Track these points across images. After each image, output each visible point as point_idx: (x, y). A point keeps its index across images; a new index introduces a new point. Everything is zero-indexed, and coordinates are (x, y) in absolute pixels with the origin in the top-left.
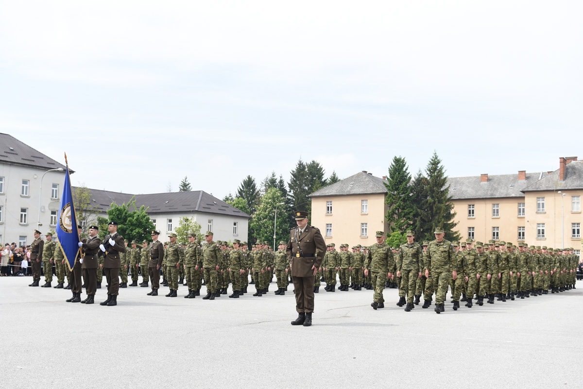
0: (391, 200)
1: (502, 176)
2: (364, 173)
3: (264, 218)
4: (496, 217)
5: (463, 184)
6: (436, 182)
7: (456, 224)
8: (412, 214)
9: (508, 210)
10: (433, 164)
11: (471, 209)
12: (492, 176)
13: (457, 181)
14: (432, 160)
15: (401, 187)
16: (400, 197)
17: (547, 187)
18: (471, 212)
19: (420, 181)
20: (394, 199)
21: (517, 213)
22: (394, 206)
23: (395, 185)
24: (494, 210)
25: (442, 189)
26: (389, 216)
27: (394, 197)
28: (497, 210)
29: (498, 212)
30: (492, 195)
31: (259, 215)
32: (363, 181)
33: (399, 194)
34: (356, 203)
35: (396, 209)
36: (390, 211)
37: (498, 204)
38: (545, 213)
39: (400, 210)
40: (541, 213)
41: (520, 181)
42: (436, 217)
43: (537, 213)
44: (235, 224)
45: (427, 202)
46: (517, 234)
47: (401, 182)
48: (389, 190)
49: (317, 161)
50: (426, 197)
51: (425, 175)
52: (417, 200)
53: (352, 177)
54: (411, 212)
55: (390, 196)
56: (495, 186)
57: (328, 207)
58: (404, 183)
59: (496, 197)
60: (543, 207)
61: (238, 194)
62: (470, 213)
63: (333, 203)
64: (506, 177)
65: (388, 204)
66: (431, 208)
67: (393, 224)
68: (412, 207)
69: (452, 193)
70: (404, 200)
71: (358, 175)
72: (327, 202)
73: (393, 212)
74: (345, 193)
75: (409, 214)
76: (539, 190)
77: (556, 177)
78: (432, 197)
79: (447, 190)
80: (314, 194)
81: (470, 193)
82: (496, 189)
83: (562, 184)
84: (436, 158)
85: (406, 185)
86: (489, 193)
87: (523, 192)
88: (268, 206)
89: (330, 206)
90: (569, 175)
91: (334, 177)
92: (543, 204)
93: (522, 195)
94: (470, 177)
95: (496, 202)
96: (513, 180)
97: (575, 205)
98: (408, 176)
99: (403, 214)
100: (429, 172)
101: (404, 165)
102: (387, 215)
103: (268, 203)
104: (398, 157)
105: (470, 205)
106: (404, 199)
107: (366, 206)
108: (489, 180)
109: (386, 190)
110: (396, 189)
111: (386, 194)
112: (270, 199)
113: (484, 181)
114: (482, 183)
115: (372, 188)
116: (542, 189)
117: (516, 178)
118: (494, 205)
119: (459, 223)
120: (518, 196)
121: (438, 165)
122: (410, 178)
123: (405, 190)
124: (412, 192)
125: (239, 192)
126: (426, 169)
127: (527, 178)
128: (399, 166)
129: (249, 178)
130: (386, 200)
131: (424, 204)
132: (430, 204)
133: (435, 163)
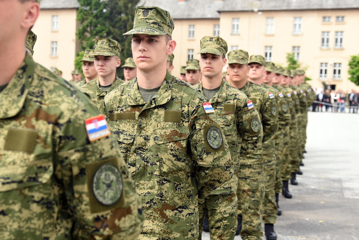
0: (82, 16)
4: (191, 38)
16: (92, 13)
17: (242, 8)
20: (85, 15)
22: (86, 23)
24: (190, 31)
26: (80, 33)
27: (85, 12)
28: (194, 31)
29: (193, 34)
30: (189, 15)
33: (91, 9)
34: (46, 19)
35: (87, 26)
36: (81, 28)
37: (194, 26)
38: (239, 35)
39: (92, 28)
40: (235, 35)
41: (216, 2)
43: (232, 34)
48: (82, 5)
50: (120, 13)
52: (110, 17)
54: (103, 30)
56: (193, 6)
60: (238, 28)
65: (81, 20)
67: (85, 43)
68: (104, 25)
70: (96, 17)
73: (84, 30)
75: (100, 31)
76: (234, 10)
78: (127, 14)
82: (193, 10)
83: (257, 5)
87: (219, 12)
92: (238, 25)
93: (218, 15)
95: (192, 23)
96: (209, 1)
97: (269, 27)
99: (94, 32)
102: (78, 32)
106: (97, 15)
107: (57, 22)
108: (186, 0)
109: (77, 5)
110: (89, 5)
111: (77, 9)
113: (182, 1)
114: (180, 3)
116: (237, 10)
118: (190, 26)
120: (213, 16)
124: (105, 8)
130: (78, 16)
131: (117, 22)
132: (124, 21)
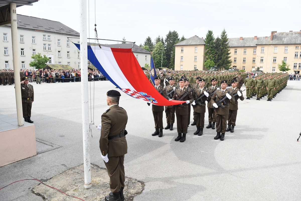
1: (248, 38)
2: (196, 36)
4: (245, 54)
5: (233, 41)
6: (224, 40)
7: (230, 57)
8: (214, 53)
9: (250, 51)
10: (223, 33)
12: (244, 38)
14: (223, 32)
17: (265, 43)
19: (218, 39)
21: (253, 52)
22: (208, 50)
23: (208, 41)
24: (244, 51)
25: (226, 43)
26: (206, 54)
27: (208, 46)
29: (246, 52)
30: (244, 45)
32: (195, 40)
33: (210, 45)
34: (193, 48)
36: (206, 51)
38: (264, 53)
39: (210, 51)
40: (262, 53)
41: (255, 40)
42: (224, 54)
44: (146, 56)
45: (220, 48)
46: (252, 61)
47: (211, 40)
48: (206, 43)
49: (176, 31)
50: (220, 46)
51: (220, 38)
52: (216, 48)
53: (191, 38)
54: (214, 52)
55: (207, 46)
56: (245, 42)
57: (182, 50)
58: (212, 41)
59: (246, 46)
60: (263, 51)
61: (145, 44)
62: (235, 52)
63: (184, 48)
64: (250, 38)
65: (205, 49)
66: (222, 51)
68: (214, 50)
69: (230, 45)
70: (212, 48)
71: (193, 37)
73: (207, 52)
74: (189, 44)
75: (213, 53)
76: (262, 44)
77: (269, 39)
78: (222, 46)
79: (228, 43)
80: (176, 45)
81: (236, 44)
82: (245, 43)
83: (271, 42)
84: (225, 31)
85: (213, 41)
86: (243, 44)
88: (158, 49)
89: (182, 49)
90: (274, 39)
91: (183, 38)
92: (263, 50)
93: (256, 46)
94: (236, 38)
96: (252, 40)
97: (275, 50)
98: (214, 38)
99: (211, 53)
100: (221, 36)
101: (212, 34)
103: (158, 48)
104: (210, 30)
105: (235, 49)
106: (212, 47)
108: (243, 39)
109: (205, 43)
110: (209, 43)
111: (205, 45)
112: (159, 46)
114: (240, 41)
115: (199, 42)
116: (264, 44)
117: (253, 39)
118: (245, 49)
119: (232, 57)
120: (254, 46)
122: (214, 39)
123: (212, 43)
124: (215, 44)
125: (145, 43)
127: (257, 39)
128: (210, 34)
129: (149, 37)
130: (205, 47)
131: (219, 49)
133: (224, 33)
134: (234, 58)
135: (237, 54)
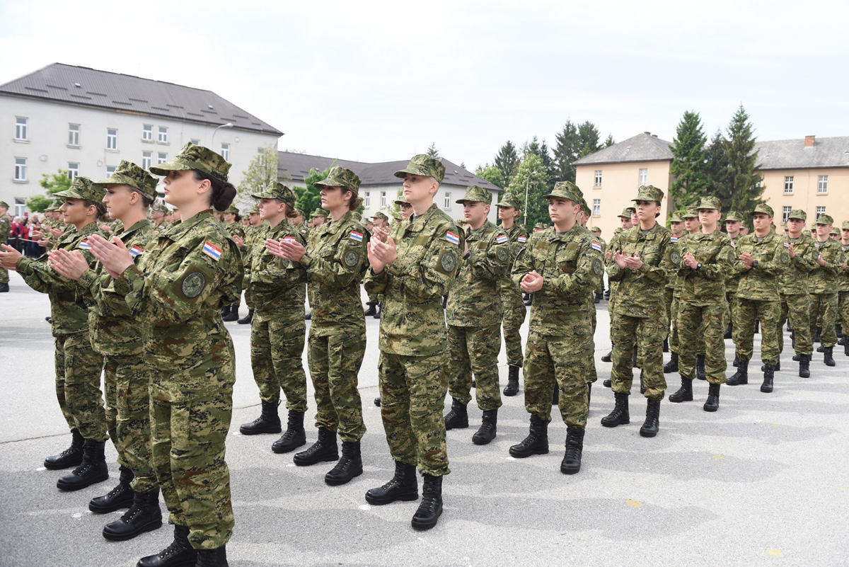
0: (677, 169)
1: (835, 138)
2: (646, 135)
3: (520, 192)
4: (822, 193)
5: (780, 148)
6: (740, 144)
8: (704, 187)
9: (840, 183)
10: (738, 121)
11: (789, 182)
12: (821, 139)
13: (771, 146)
14: (737, 116)
15: (692, 151)
16: (690, 165)
18: (788, 187)
19: (718, 145)
20: (681, 167)
22: (681, 177)
23: (684, 148)
24: (821, 184)
25: (749, 155)
26: (674, 189)
27: (682, 164)
28: (825, 184)
29: (825, 187)
30: (819, 163)
31: (514, 187)
32: (643, 145)
33: (688, 160)
34: (632, 172)
35: (684, 180)
36: (675, 183)
37: (826, 176)
39: (690, 182)
42: (738, 192)
45: (726, 171)
47: (692, 145)
48: (677, 156)
49: (592, 122)
50: (726, 164)
51: (727, 136)
52: (712, 169)
53: (630, 139)
54: (703, 185)
55: (677, 163)
56: (825, 151)
57: (597, 178)
58: (697, 146)
59: (825, 166)
61: (495, 163)
62: (786, 187)
63: (603, 173)
64: (841, 139)
65: (674, 174)
66: (732, 180)
67: (679, 201)
68: (705, 178)
69: (762, 160)
70: (695, 169)
71: (639, 137)
72: (596, 171)
73: (680, 185)
74: (619, 160)
75: (700, 187)
78: (734, 165)
79: (755, 155)
80: (579, 162)
81: (789, 161)
82: (825, 156)
84: (743, 113)
85: (699, 148)
86: (815, 161)
88: (525, 177)
89: (599, 177)
91: (610, 141)
94: (791, 141)
95: (823, 173)
98: (703, 137)
99: (693, 187)
100: (731, 132)
101: (698, 123)
102: (671, 188)
103: (524, 173)
104: (690, 113)
105: (787, 178)
106: (695, 167)
107: (645, 176)
108: (816, 144)
109: (671, 156)
110: (686, 155)
111: (671, 160)
112: (527, 168)
113: (809, 145)
114: (807, 148)
115: (654, 153)
118: (821, 177)
119: (770, 201)
121: (745, 122)
122: (705, 140)
123: (698, 155)
124: (706, 158)
125: (496, 161)
126: (728, 127)
128: (691, 124)
129: (509, 144)
130: (671, 169)
131: (721, 174)
132: (730, 173)
133: (741, 119)
134: (782, 209)
135: (792, 195)
